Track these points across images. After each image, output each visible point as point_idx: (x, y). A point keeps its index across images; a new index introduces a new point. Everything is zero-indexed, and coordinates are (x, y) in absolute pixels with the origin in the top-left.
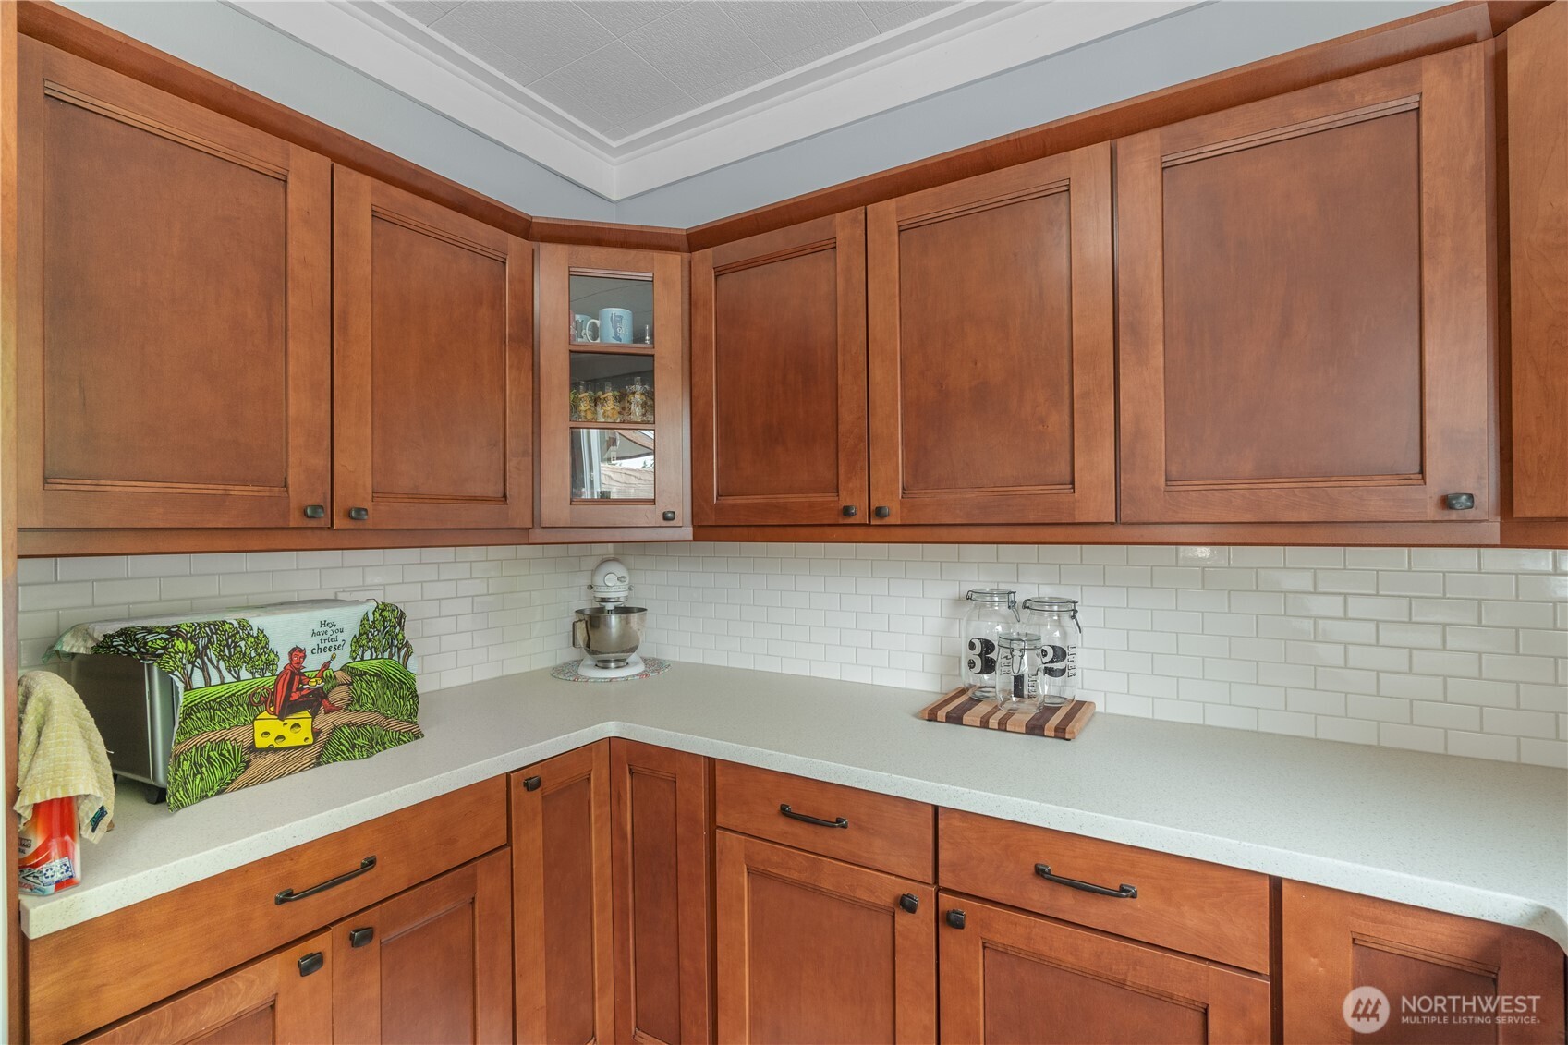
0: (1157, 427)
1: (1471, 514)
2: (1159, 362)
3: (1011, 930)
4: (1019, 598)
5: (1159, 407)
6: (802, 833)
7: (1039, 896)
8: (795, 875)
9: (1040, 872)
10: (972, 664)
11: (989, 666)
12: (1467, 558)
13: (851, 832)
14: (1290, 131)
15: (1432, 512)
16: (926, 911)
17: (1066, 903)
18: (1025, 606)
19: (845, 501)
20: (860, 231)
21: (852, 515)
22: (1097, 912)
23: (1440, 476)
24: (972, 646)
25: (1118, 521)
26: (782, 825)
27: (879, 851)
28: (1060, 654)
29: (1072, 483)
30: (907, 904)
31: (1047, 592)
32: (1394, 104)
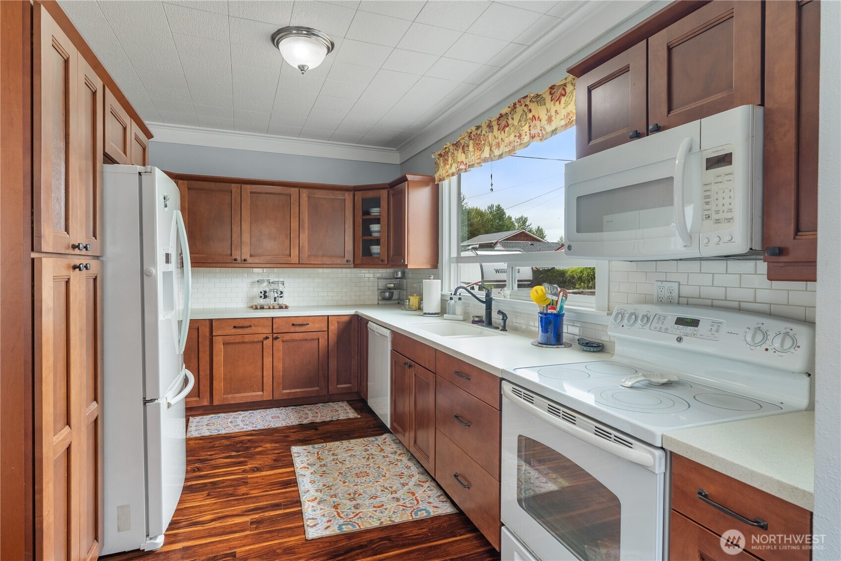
0: (306, 246)
1: (350, 263)
2: (307, 233)
3: (287, 337)
4: (271, 281)
5: (307, 242)
6: (240, 331)
7: (293, 329)
8: (238, 341)
9: (293, 325)
10: (261, 297)
11: (265, 297)
12: (349, 270)
13: (253, 328)
14: (328, 197)
15: (346, 263)
16: (271, 339)
17: (298, 329)
18: (272, 283)
19: (234, 257)
20: (239, 191)
21: (237, 260)
22: (303, 329)
23: (347, 258)
24: (261, 293)
25: (299, 263)
26: (234, 331)
27: (260, 330)
28: (282, 293)
29: (290, 255)
30: (267, 338)
31: (276, 280)
32: (342, 198)
